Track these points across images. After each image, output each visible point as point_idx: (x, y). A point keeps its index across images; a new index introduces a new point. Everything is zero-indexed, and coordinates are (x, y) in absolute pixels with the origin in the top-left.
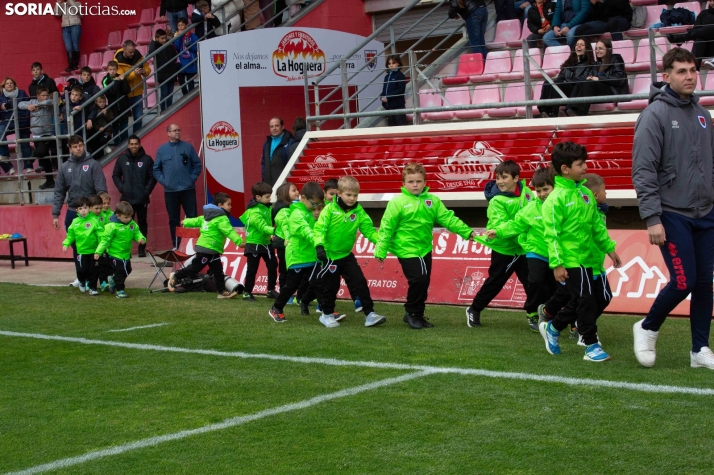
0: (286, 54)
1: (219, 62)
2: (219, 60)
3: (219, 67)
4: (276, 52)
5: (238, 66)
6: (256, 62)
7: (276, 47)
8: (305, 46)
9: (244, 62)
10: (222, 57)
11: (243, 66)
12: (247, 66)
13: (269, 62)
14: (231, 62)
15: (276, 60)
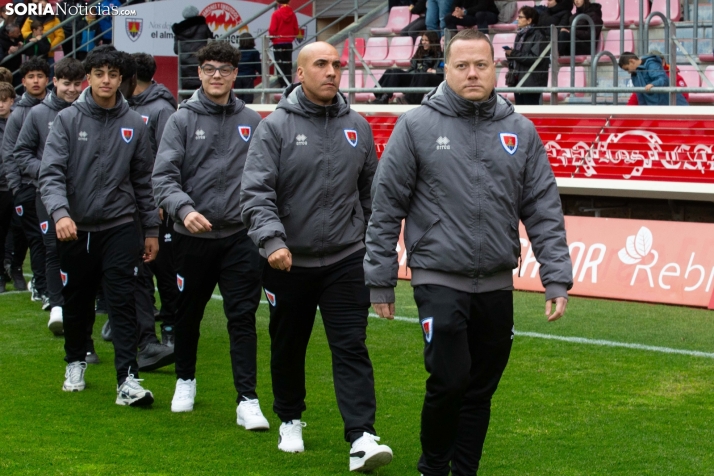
1: (134, 30)
2: (134, 27)
3: (134, 35)
5: (154, 35)
8: (227, 19)
9: (161, 31)
10: (138, 25)
11: (159, 35)
12: (163, 36)
14: (147, 31)
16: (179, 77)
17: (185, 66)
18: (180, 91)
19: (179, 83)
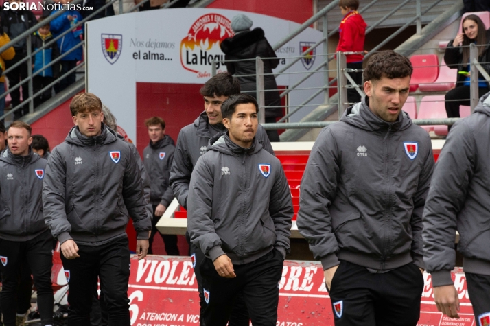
0: (198, 43)
1: (112, 48)
2: (112, 46)
3: (112, 55)
4: (185, 40)
5: (136, 56)
6: (158, 51)
7: (185, 34)
8: (222, 33)
9: (144, 50)
10: (116, 42)
11: (142, 55)
12: (147, 56)
13: (175, 53)
14: (126, 50)
15: (184, 49)
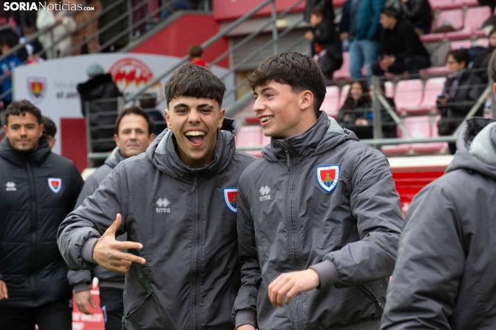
1: (37, 90)
2: (37, 88)
3: (37, 95)
5: (59, 95)
8: (138, 74)
9: (66, 91)
10: (41, 86)
11: (65, 95)
12: (70, 95)
14: (51, 91)
16: (89, 140)
17: (95, 129)
18: (91, 155)
19: (89, 146)
